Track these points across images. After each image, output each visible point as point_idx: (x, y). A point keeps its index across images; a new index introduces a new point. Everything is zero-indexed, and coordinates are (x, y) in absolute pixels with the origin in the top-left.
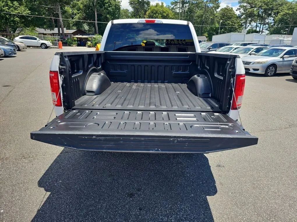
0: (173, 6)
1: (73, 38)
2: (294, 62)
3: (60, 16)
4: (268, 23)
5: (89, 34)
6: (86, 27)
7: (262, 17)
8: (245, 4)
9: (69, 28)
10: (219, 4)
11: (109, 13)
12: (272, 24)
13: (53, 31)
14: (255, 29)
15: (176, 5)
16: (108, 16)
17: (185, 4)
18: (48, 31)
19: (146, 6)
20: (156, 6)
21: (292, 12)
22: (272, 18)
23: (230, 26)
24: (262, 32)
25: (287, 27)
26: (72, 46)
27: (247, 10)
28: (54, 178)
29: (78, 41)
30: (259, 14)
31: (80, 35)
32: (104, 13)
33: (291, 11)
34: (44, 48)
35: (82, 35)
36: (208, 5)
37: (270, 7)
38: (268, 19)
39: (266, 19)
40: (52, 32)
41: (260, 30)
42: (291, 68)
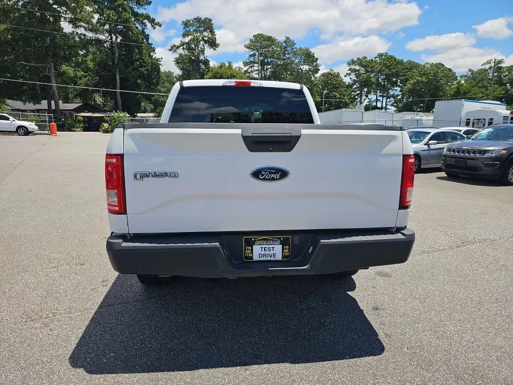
0: (247, 67)
1: (76, 116)
2: (445, 150)
3: (53, 80)
4: (393, 96)
5: (105, 111)
6: (99, 100)
7: (384, 86)
8: (357, 67)
9: (66, 100)
10: (319, 67)
11: (141, 76)
12: (399, 97)
13: (39, 105)
14: (375, 104)
15: (251, 67)
16: (139, 81)
17: (266, 66)
18: (30, 106)
19: (203, 66)
20: (221, 67)
21: (426, 80)
22: (399, 89)
23: (337, 99)
24: (386, 109)
25: (422, 102)
26: (75, 131)
27: (360, 75)
28: (98, 349)
29: (84, 122)
30: (378, 81)
31: (88, 112)
32: (133, 77)
33: (424, 78)
34: (23, 134)
35: (93, 112)
36: (302, 67)
37: (393, 72)
38: (393, 89)
39: (389, 89)
40: (38, 107)
41: (382, 106)
42: (443, 160)
